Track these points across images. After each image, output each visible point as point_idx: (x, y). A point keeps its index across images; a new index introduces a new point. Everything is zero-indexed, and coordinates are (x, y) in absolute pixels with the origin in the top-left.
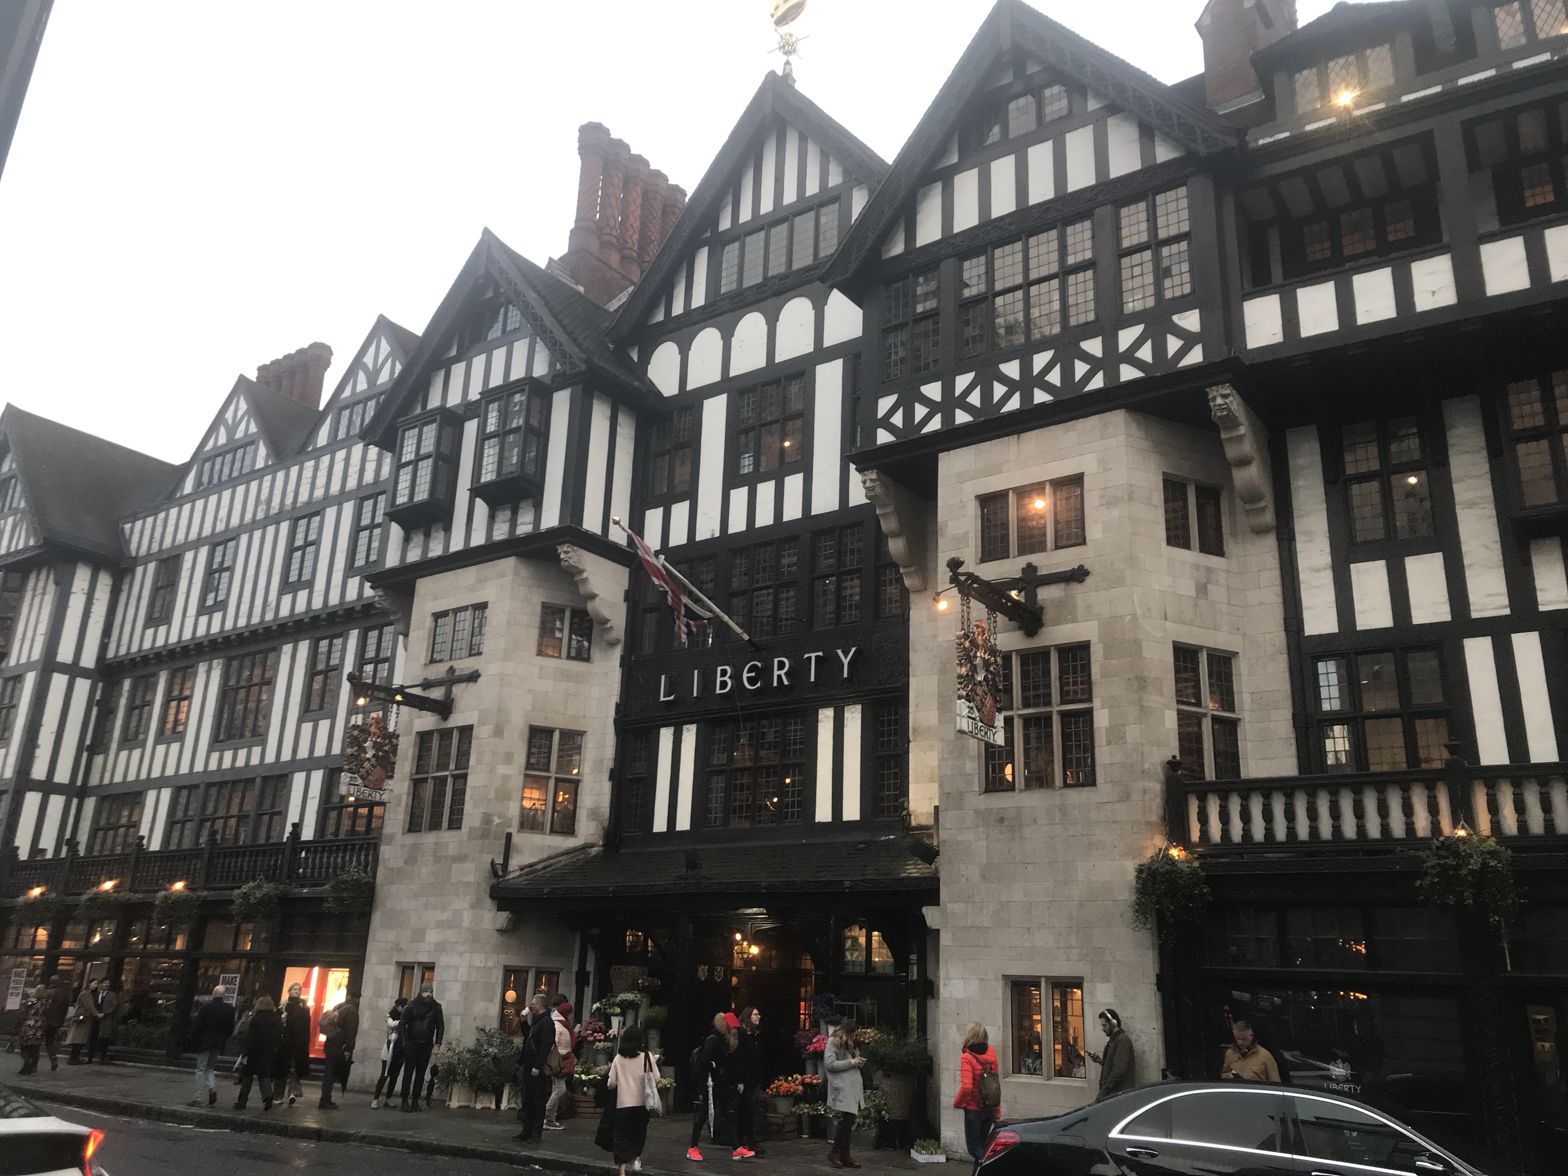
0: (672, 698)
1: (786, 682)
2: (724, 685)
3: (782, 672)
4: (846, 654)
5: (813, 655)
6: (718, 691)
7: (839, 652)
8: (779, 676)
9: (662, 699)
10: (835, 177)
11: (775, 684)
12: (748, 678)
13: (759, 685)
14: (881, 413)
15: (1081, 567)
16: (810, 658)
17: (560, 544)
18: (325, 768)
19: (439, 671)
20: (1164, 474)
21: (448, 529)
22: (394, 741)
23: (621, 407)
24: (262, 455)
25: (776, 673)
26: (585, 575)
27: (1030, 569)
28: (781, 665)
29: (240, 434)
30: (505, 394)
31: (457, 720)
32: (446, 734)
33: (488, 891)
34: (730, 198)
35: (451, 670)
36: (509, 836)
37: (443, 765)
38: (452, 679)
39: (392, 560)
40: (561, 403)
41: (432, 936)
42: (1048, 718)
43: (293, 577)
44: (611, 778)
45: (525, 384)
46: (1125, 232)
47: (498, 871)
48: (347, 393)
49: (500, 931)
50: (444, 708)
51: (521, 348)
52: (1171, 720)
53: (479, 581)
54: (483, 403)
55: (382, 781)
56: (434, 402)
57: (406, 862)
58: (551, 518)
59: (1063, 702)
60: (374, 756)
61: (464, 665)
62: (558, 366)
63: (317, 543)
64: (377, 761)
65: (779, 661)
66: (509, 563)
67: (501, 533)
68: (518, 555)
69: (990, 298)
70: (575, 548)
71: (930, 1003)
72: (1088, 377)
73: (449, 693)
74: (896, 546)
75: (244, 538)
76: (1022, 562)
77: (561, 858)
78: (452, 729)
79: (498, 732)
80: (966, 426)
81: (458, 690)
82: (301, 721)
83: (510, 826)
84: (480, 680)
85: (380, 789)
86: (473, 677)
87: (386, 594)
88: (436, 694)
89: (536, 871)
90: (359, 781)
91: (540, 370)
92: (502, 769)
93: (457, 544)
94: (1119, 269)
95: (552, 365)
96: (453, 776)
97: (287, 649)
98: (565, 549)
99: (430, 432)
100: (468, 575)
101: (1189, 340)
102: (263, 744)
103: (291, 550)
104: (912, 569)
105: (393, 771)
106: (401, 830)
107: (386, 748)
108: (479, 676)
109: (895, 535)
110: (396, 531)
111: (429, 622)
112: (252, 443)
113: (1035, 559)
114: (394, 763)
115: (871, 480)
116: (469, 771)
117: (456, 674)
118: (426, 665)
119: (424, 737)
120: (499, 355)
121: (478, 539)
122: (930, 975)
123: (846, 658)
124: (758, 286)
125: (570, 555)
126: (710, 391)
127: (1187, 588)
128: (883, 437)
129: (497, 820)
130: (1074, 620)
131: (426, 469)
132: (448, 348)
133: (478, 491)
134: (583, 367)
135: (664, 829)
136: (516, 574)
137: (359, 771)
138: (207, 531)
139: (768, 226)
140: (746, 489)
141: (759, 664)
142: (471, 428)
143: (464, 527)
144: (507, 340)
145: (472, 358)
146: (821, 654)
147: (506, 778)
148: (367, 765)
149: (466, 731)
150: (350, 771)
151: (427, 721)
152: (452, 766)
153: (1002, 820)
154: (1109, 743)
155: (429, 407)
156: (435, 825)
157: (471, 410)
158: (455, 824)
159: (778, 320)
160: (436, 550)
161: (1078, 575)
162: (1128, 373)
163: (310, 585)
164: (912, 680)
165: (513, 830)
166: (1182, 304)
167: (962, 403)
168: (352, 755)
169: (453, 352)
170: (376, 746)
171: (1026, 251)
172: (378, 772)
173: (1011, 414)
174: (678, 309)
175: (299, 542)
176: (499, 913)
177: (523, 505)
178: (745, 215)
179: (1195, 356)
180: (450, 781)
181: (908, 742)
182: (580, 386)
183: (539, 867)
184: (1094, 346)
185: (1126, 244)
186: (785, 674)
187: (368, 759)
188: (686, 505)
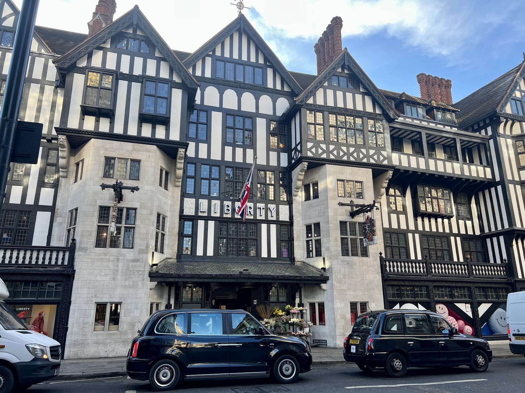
1: (252, 214)
2: (228, 210)
3: (251, 210)
6: (226, 212)
10: (261, 61)
16: (260, 208)
17: (181, 148)
19: (111, 182)
25: (248, 210)
27: (352, 202)
31: (125, 204)
33: (148, 274)
34: (220, 46)
35: (120, 183)
36: (153, 253)
38: (121, 187)
39: (72, 125)
40: (177, 94)
45: (169, 82)
46: (369, 126)
49: (152, 289)
53: (134, 150)
54: (144, 79)
58: (175, 136)
59: (360, 236)
61: (129, 183)
65: (249, 207)
67: (146, 134)
68: (157, 146)
69: (337, 128)
72: (363, 158)
74: (300, 183)
76: (350, 199)
77: (162, 263)
78: (123, 207)
80: (333, 159)
81: (125, 192)
83: (153, 249)
84: (139, 191)
86: (137, 189)
91: (164, 76)
93: (119, 130)
95: (171, 77)
96: (125, 227)
100: (129, 146)
101: (385, 158)
104: (299, 190)
109: (301, 180)
111: (101, 159)
116: (136, 226)
117: (123, 185)
118: (102, 177)
119: (102, 208)
121: (132, 131)
123: (273, 210)
124: (232, 82)
125: (184, 153)
126: (215, 109)
128: (309, 154)
132: (105, 43)
134: (197, 87)
135: (202, 255)
136: (156, 153)
139: (238, 63)
140: (231, 147)
142: (123, 84)
144: (144, 56)
145: (121, 54)
146: (264, 207)
149: (133, 210)
152: (124, 223)
153: (348, 263)
155: (93, 65)
156: (114, 246)
158: (128, 247)
159: (241, 97)
160: (104, 129)
164: (295, 221)
166: (382, 149)
167: (332, 153)
169: (108, 46)
171: (346, 119)
173: (345, 161)
176: (152, 283)
177: (158, 125)
178: (227, 55)
179: (386, 162)
180: (123, 229)
181: (294, 237)
184: (364, 151)
185: (369, 129)
188: (206, 145)
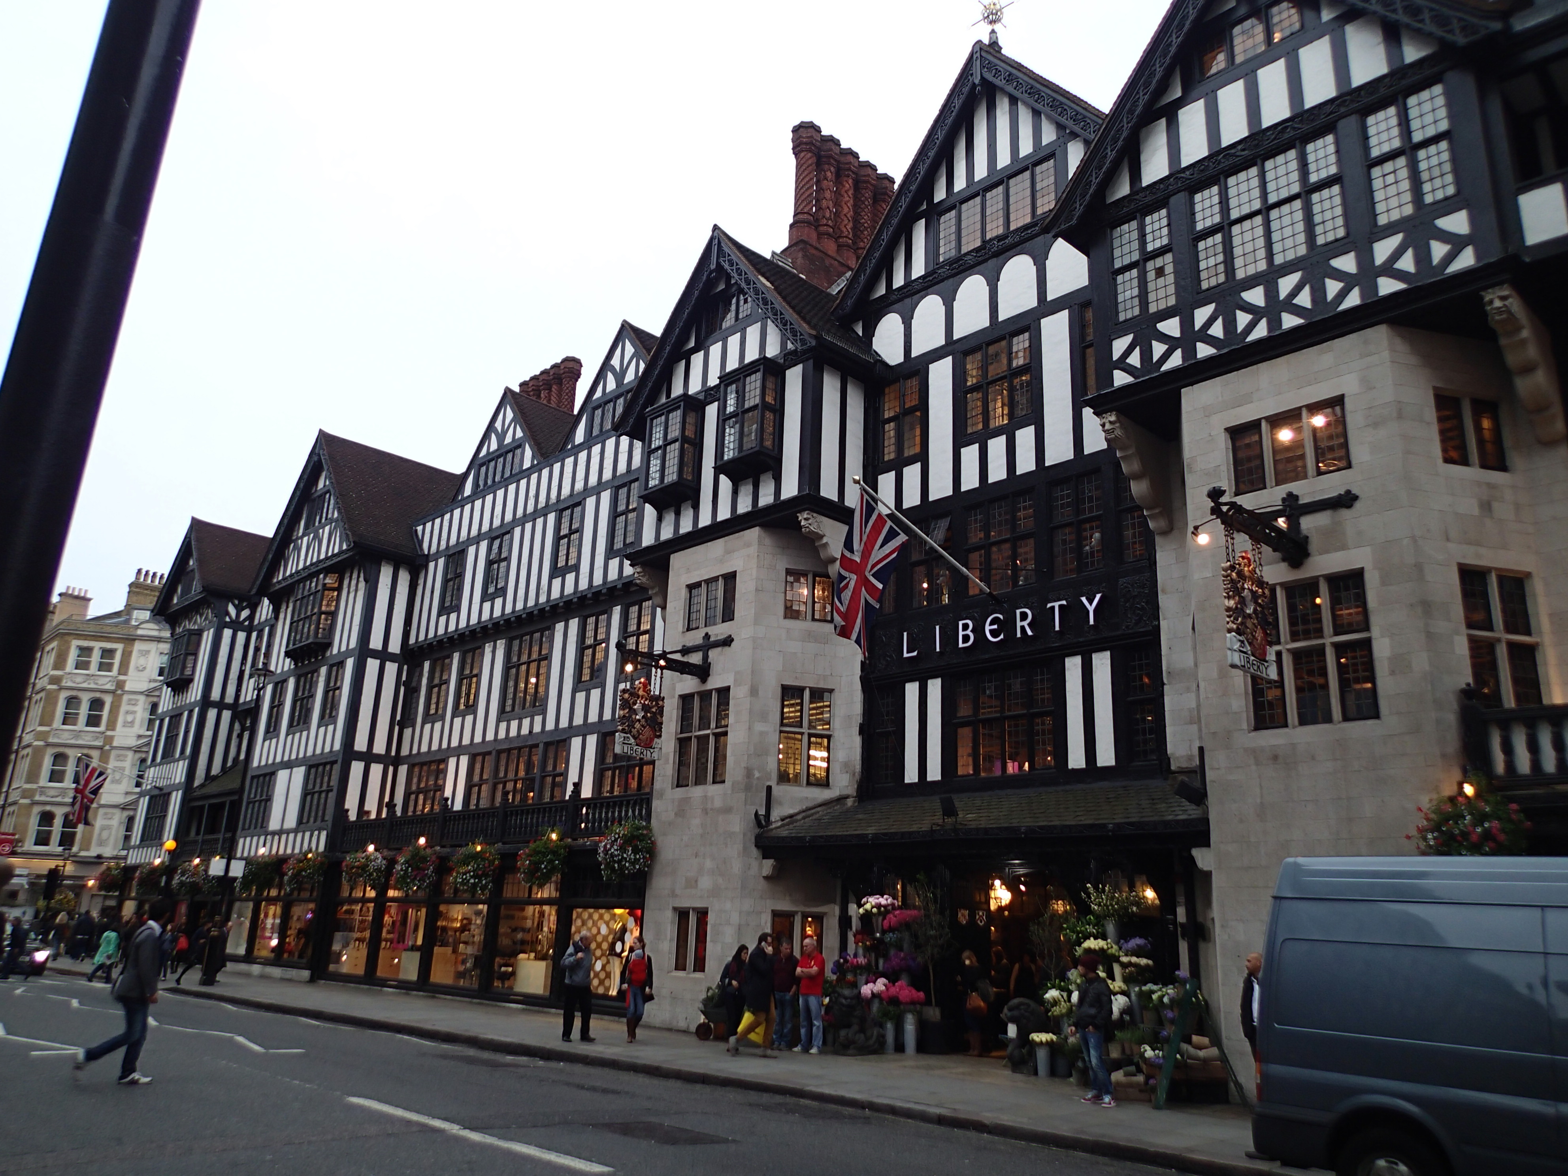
0: (915, 654)
1: (1030, 633)
2: (966, 638)
3: (1025, 623)
4: (1091, 602)
5: (1056, 605)
6: (961, 645)
7: (1084, 599)
8: (1023, 628)
9: (906, 655)
10: (1049, 135)
11: (1019, 635)
12: (991, 631)
13: (1002, 637)
14: (1116, 355)
15: (1348, 492)
16: (1053, 608)
17: (800, 512)
18: (598, 733)
19: (696, 638)
20: (1435, 389)
21: (696, 507)
22: (661, 703)
23: (849, 378)
24: (528, 457)
25: (1019, 624)
26: (825, 540)
27: (1291, 498)
28: (1024, 616)
29: (508, 439)
30: (741, 376)
31: (715, 682)
32: (705, 696)
33: (753, 840)
34: (943, 171)
35: (707, 636)
36: (769, 789)
37: (704, 723)
38: (708, 645)
39: (648, 539)
40: (794, 377)
41: (705, 883)
42: (1321, 650)
43: (561, 563)
44: (861, 732)
45: (759, 365)
46: (1373, 141)
47: (762, 822)
48: (598, 394)
49: (766, 878)
50: (703, 672)
51: (753, 332)
52: (1461, 647)
53: (727, 552)
54: (722, 385)
55: (652, 740)
56: (677, 390)
57: (676, 814)
58: (790, 488)
59: (1336, 633)
60: (643, 717)
61: (719, 631)
62: (790, 346)
63: (580, 530)
64: (646, 721)
65: (1021, 613)
66: (754, 534)
67: (745, 505)
68: (763, 526)
69: (1226, 227)
70: (815, 515)
71: (1202, 945)
72: (1342, 295)
73: (706, 657)
74: (1138, 489)
75: (517, 531)
76: (1281, 491)
77: (819, 809)
78: (711, 691)
79: (754, 692)
80: (1210, 359)
81: (714, 654)
82: (574, 691)
83: (769, 779)
84: (733, 644)
85: (651, 748)
86: (727, 642)
87: (644, 571)
88: (695, 659)
89: (797, 821)
90: (632, 741)
91: (772, 351)
92: (759, 727)
93: (705, 520)
94: (1370, 180)
95: (783, 345)
96: (714, 734)
97: (560, 627)
98: (805, 516)
99: (676, 417)
100: (717, 547)
101: (1457, 243)
102: (544, 713)
103: (558, 538)
104: (1157, 511)
105: (660, 730)
106: (670, 786)
107: (654, 710)
108: (732, 640)
109: (1137, 477)
110: (649, 511)
111: (684, 592)
112: (519, 446)
113: (1294, 487)
114: (662, 723)
115: (1110, 422)
116: (729, 729)
117: (712, 639)
118: (683, 632)
119: (686, 700)
120: (734, 341)
121: (724, 514)
122: (1200, 919)
123: (1091, 604)
124: (977, 250)
125: (810, 521)
126: (935, 355)
127: (1469, 506)
128: (1121, 378)
129: (757, 775)
130: (1344, 547)
131: (673, 451)
132: (688, 340)
133: (720, 468)
134: (814, 343)
135: (916, 780)
136: (760, 543)
137: (630, 732)
138: (485, 527)
139: (983, 191)
140: (976, 446)
141: (1001, 617)
142: (712, 411)
143: (711, 503)
144: (741, 327)
145: (709, 347)
146: (1064, 602)
147: (762, 733)
148: (637, 725)
149: (724, 692)
150: (623, 731)
151: (688, 684)
152: (713, 725)
153: (1275, 758)
154: (1392, 673)
155: (673, 396)
156: (700, 780)
157: (711, 394)
158: (718, 780)
159: (998, 280)
160: (686, 527)
161: (1347, 500)
162: (1387, 286)
163: (576, 568)
164: (1163, 624)
165: (773, 783)
166: (1447, 206)
167: (1204, 336)
168: (624, 716)
169: (692, 344)
170: (645, 708)
171: (1262, 175)
172: (647, 732)
173: (1260, 342)
174: (899, 281)
175: (564, 531)
176: (764, 861)
177: (763, 478)
178: (960, 184)
179: (1466, 259)
180: (712, 739)
181: (1163, 684)
182: (811, 362)
183: (799, 817)
184: (1347, 263)
185: (1375, 153)
186: (1029, 625)
187: (639, 720)
188: (917, 467)
